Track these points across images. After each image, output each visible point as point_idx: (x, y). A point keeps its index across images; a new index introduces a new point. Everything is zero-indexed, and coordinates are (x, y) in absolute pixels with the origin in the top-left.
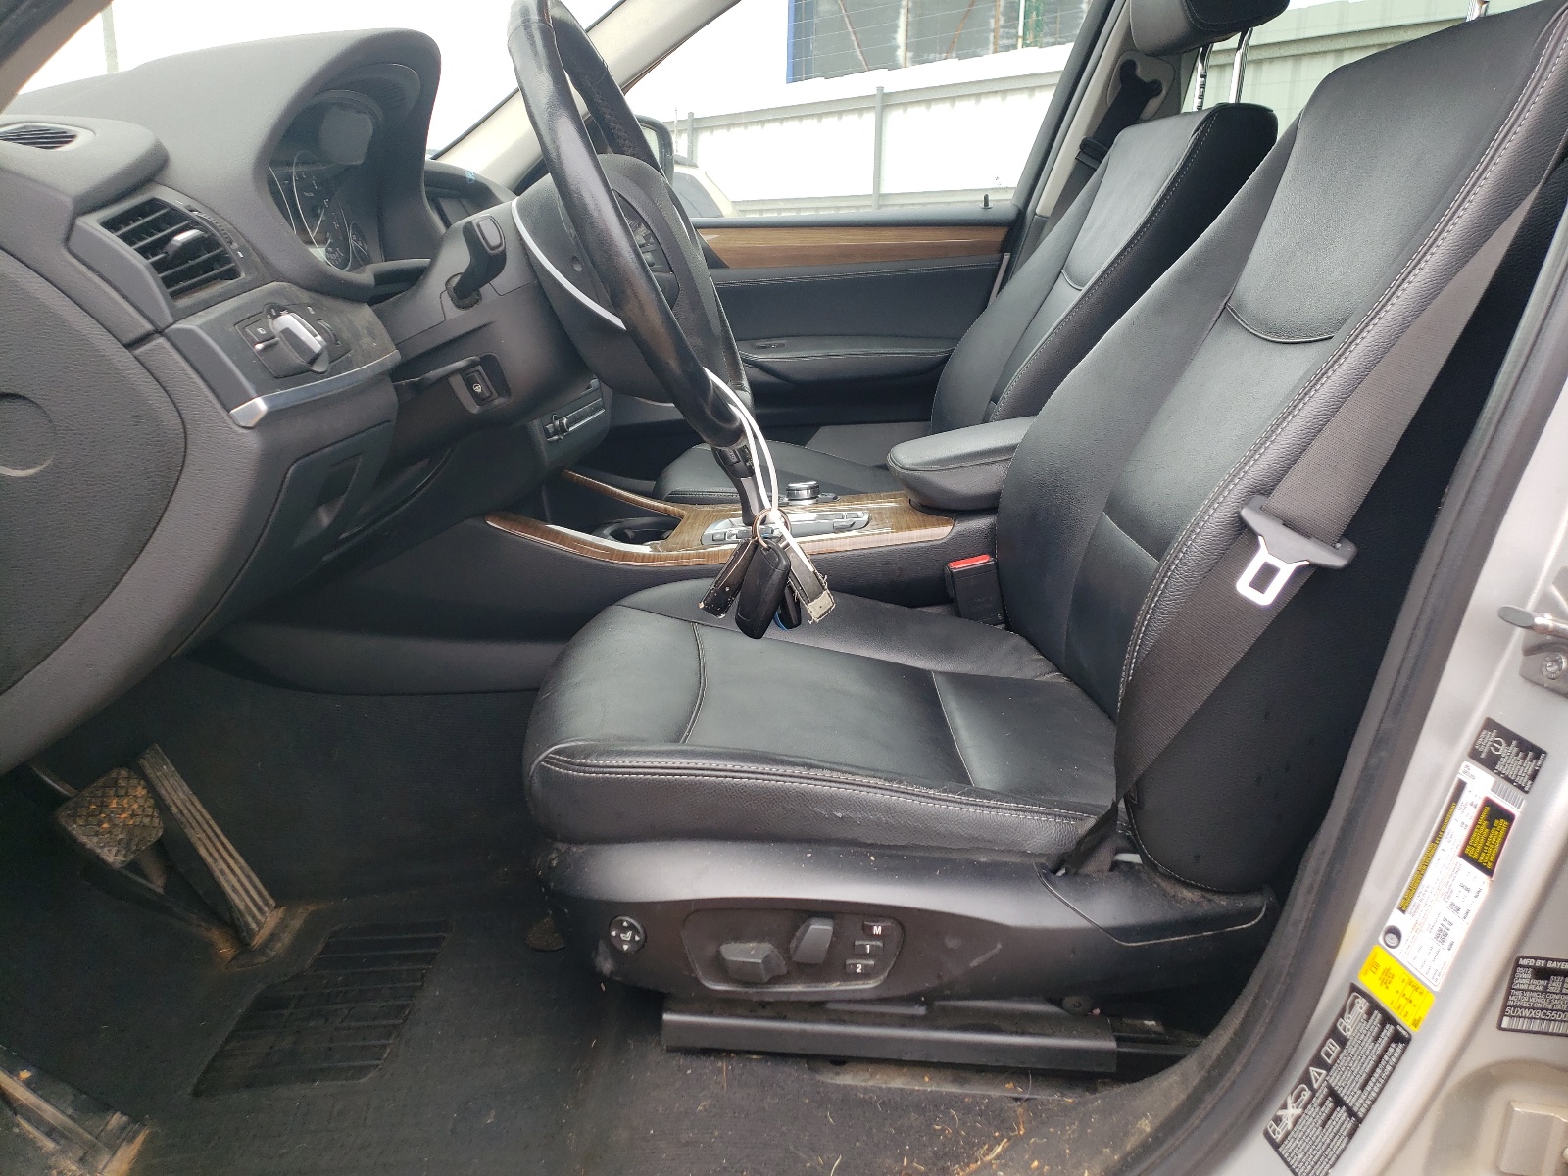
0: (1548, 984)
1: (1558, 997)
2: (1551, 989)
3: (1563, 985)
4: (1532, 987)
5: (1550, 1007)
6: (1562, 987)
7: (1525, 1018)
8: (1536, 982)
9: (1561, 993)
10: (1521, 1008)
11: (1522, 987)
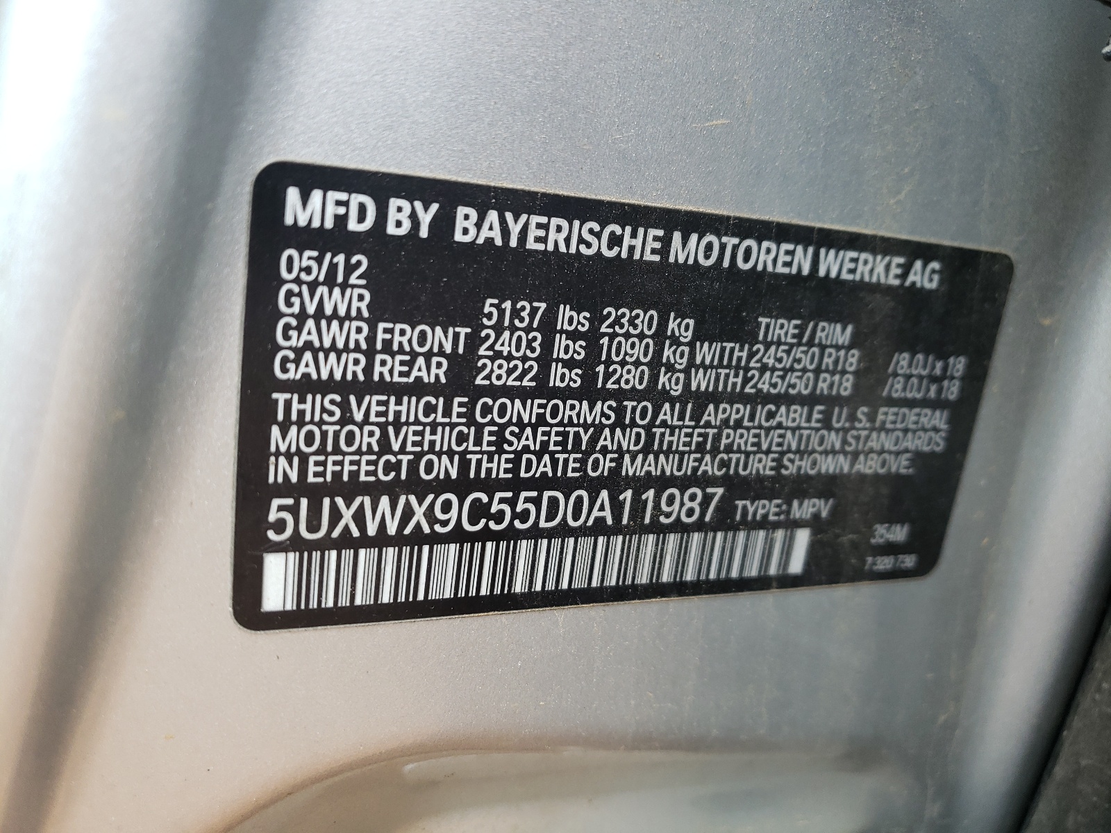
0: (474, 341)
1: (527, 411)
2: (493, 373)
3: (548, 345)
4: (388, 368)
5: (500, 468)
6: (545, 361)
7: (381, 540)
8: (404, 335)
9: (542, 389)
10: (350, 488)
11: (331, 367)
